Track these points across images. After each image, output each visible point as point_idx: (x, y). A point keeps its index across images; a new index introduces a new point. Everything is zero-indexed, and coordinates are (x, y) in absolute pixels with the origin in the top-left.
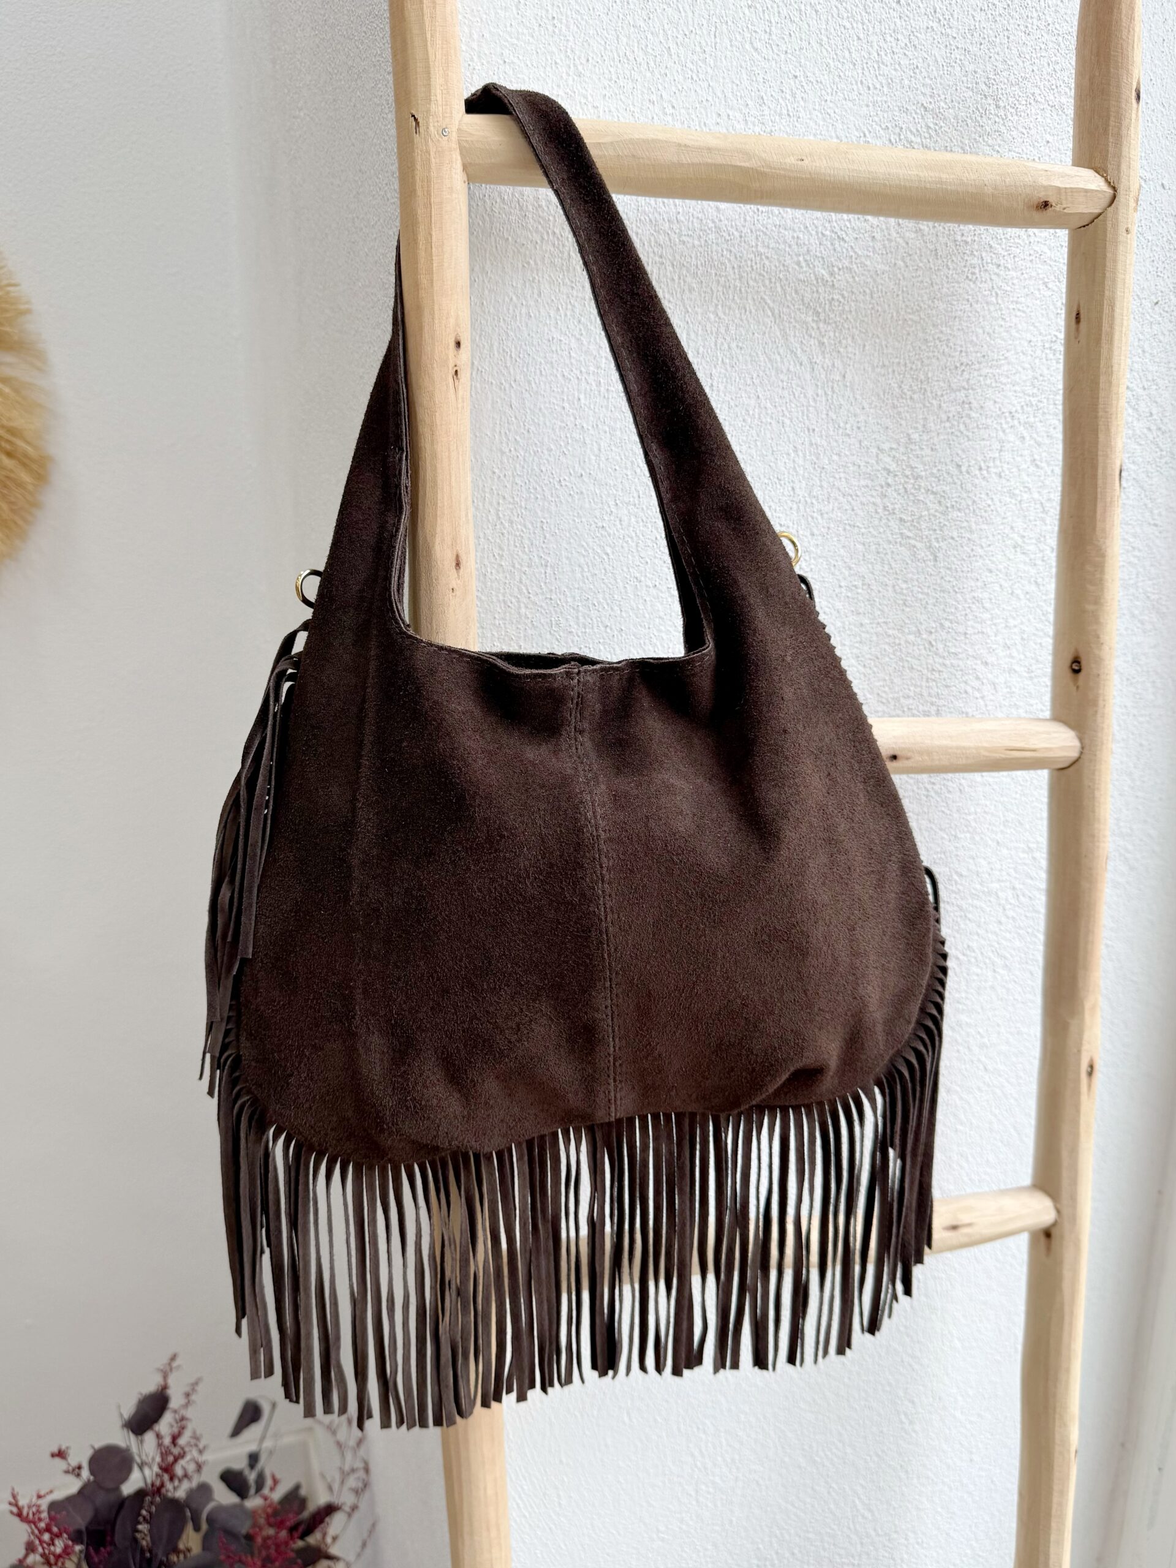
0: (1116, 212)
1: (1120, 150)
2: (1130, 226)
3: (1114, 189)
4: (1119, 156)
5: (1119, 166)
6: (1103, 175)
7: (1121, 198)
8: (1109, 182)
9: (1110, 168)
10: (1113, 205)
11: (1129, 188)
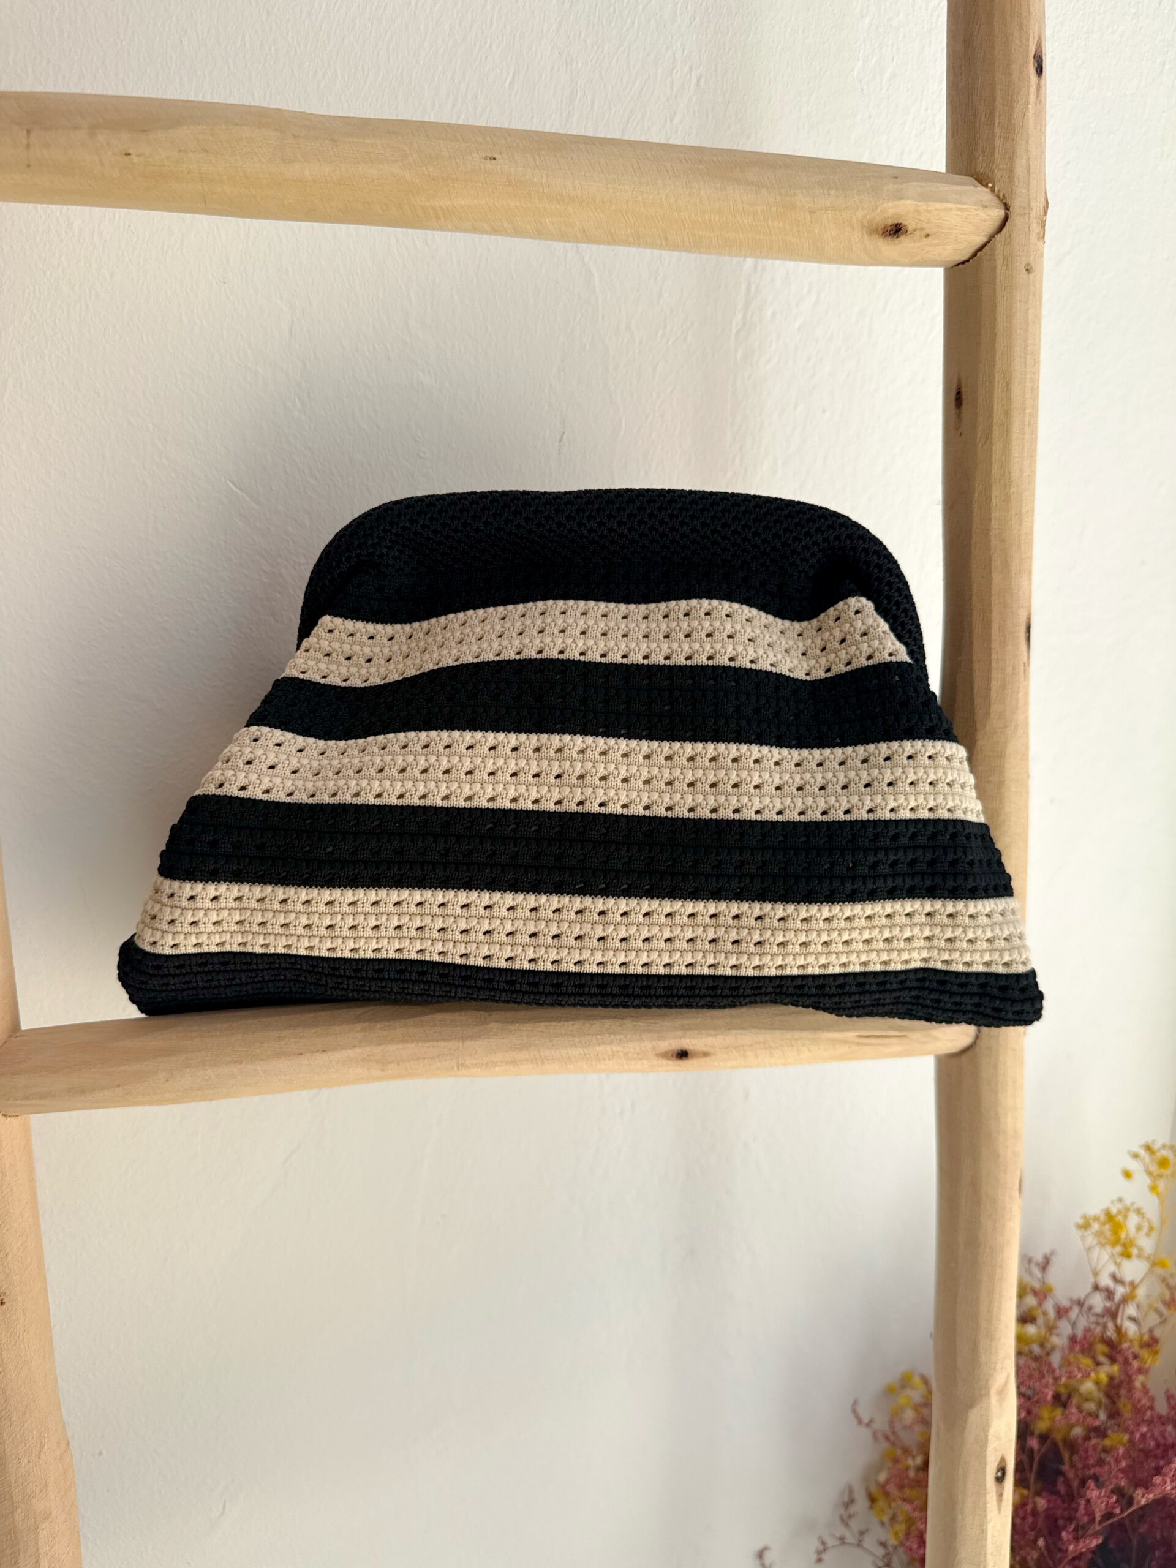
0: (1009, 241)
1: (1013, 149)
2: (1030, 262)
3: (1007, 207)
4: (1011, 157)
5: (1011, 170)
6: (990, 185)
7: (1016, 221)
8: (998, 197)
9: (998, 175)
10: (1004, 230)
11: (1029, 205)
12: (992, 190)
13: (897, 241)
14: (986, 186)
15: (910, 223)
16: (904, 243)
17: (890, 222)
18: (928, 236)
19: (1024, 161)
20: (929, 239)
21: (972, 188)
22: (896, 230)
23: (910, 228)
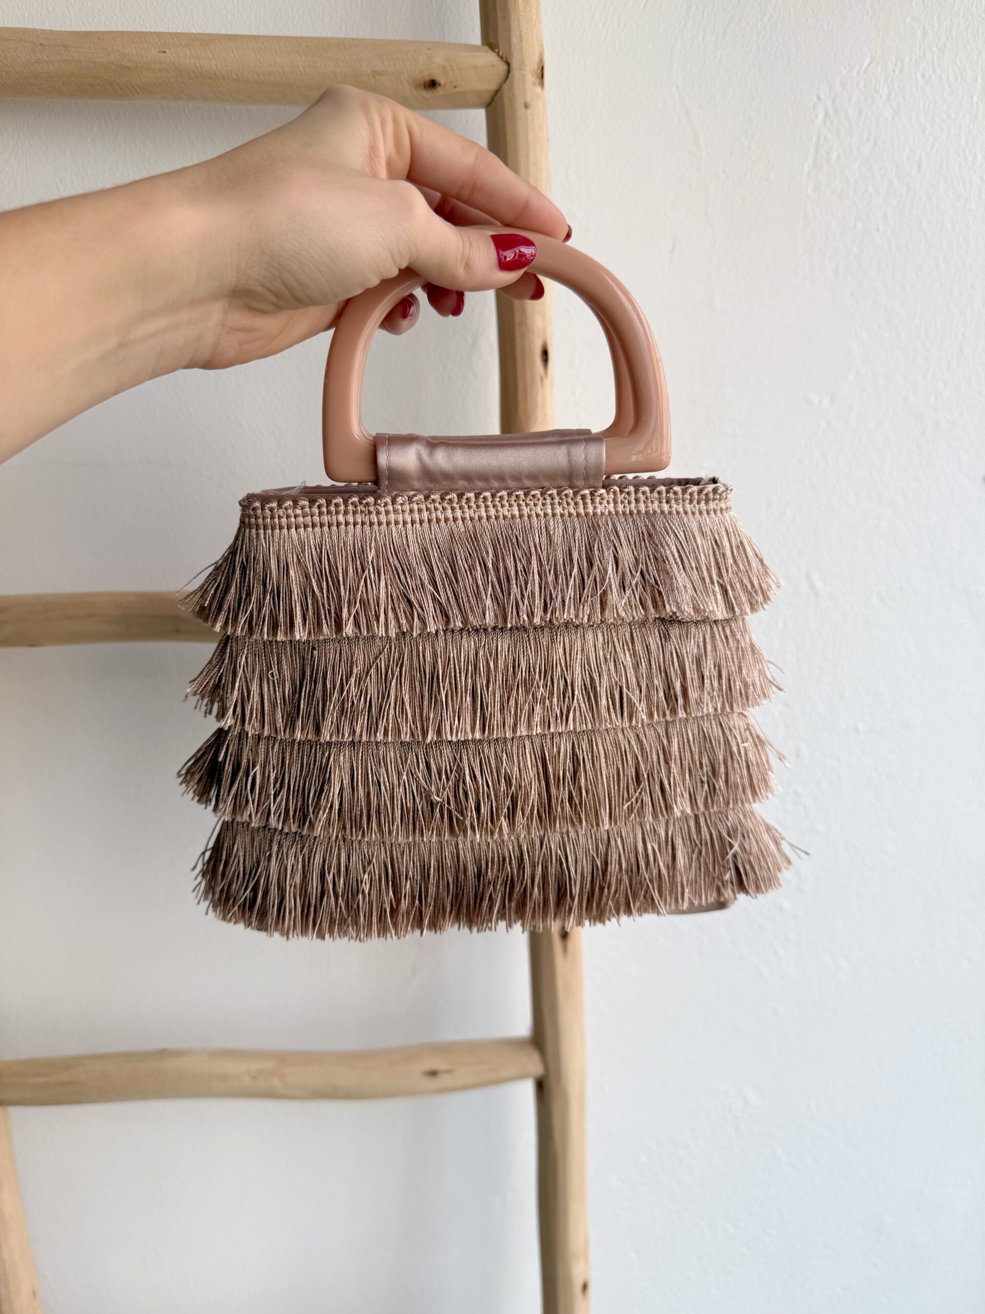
0: (511, 88)
1: (509, 25)
2: (528, 100)
3: (508, 64)
4: (508, 30)
5: (509, 40)
6: (497, 50)
7: (516, 73)
8: (502, 58)
9: (501, 43)
10: (508, 81)
11: (523, 62)
12: (498, 53)
13: (436, 89)
14: (494, 51)
15: (441, 79)
16: (439, 91)
17: (427, 79)
18: (455, 87)
19: (518, 33)
20: (457, 89)
21: (484, 53)
22: (432, 84)
23: (442, 83)
